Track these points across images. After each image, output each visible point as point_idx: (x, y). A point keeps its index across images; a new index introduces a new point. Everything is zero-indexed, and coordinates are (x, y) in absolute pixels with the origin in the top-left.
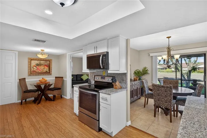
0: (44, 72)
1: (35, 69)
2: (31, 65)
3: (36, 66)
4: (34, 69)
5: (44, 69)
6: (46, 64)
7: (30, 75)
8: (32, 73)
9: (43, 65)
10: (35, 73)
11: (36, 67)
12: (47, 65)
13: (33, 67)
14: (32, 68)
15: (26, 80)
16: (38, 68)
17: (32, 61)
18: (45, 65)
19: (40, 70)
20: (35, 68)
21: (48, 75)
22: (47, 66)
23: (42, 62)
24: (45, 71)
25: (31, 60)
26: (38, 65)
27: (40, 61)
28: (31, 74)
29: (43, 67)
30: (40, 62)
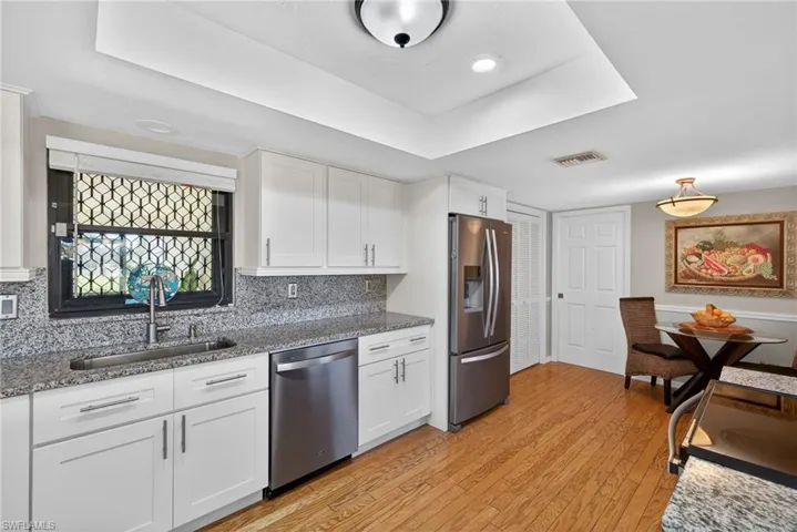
0: (740, 281)
1: (692, 267)
2: (679, 251)
3: (700, 251)
4: (690, 263)
5: (744, 262)
6: (754, 239)
7: (674, 287)
8: (680, 281)
9: (734, 245)
10: (694, 281)
11: (699, 256)
12: (763, 246)
13: (684, 258)
14: (679, 261)
15: (657, 307)
16: (707, 261)
17: (681, 234)
18: (750, 246)
19: (721, 271)
20: (694, 259)
21: (768, 295)
22: (763, 252)
23: (730, 232)
24: (747, 275)
25: (677, 229)
26: (706, 246)
27: (719, 228)
28: (676, 282)
29: (738, 258)
30: (720, 233)
